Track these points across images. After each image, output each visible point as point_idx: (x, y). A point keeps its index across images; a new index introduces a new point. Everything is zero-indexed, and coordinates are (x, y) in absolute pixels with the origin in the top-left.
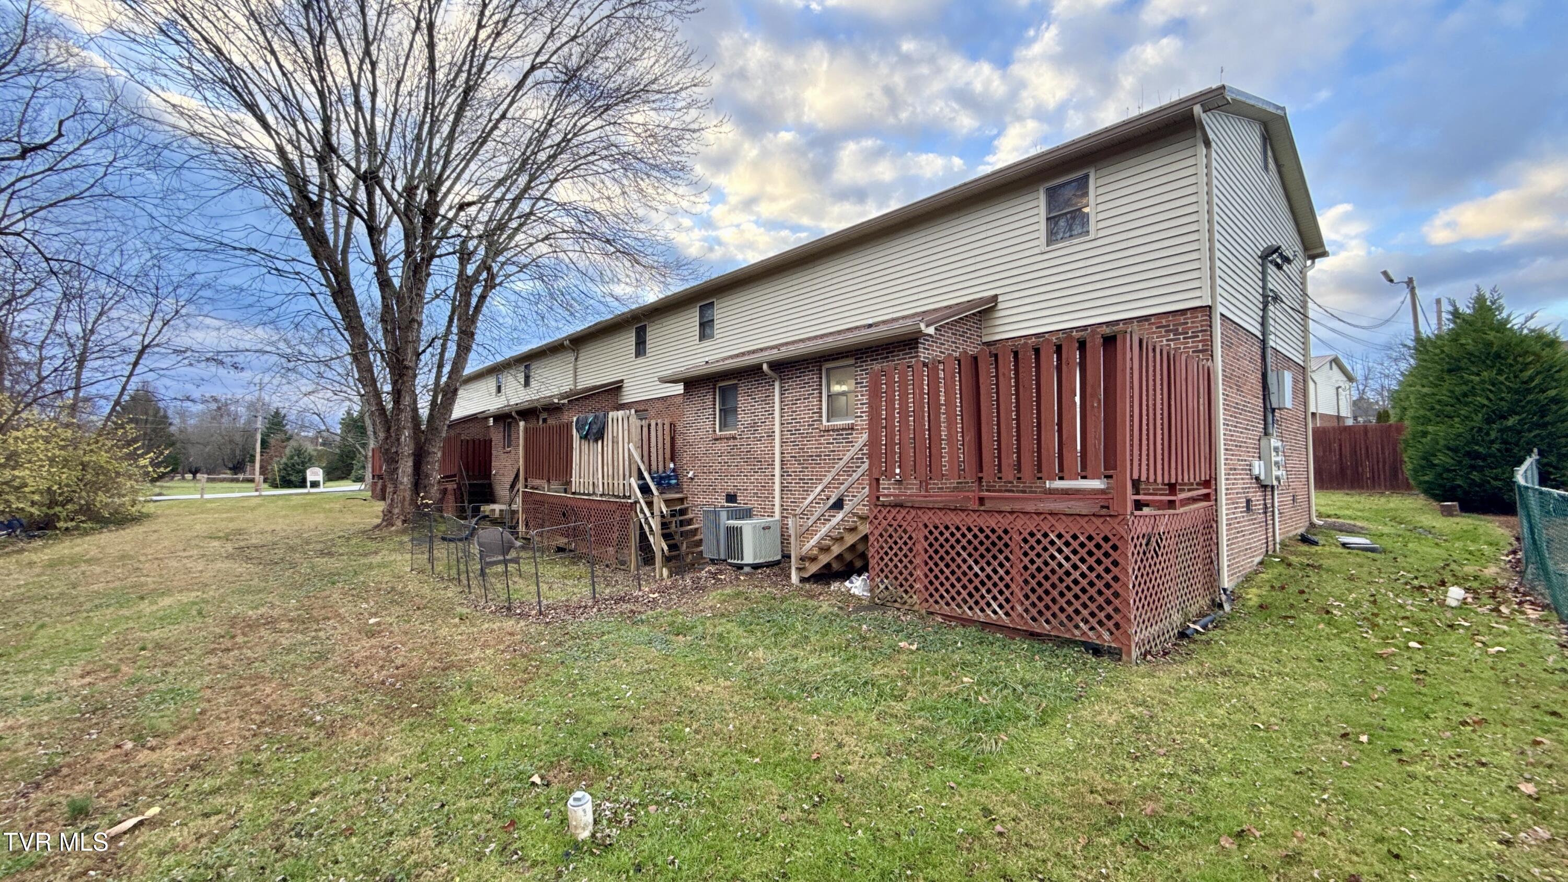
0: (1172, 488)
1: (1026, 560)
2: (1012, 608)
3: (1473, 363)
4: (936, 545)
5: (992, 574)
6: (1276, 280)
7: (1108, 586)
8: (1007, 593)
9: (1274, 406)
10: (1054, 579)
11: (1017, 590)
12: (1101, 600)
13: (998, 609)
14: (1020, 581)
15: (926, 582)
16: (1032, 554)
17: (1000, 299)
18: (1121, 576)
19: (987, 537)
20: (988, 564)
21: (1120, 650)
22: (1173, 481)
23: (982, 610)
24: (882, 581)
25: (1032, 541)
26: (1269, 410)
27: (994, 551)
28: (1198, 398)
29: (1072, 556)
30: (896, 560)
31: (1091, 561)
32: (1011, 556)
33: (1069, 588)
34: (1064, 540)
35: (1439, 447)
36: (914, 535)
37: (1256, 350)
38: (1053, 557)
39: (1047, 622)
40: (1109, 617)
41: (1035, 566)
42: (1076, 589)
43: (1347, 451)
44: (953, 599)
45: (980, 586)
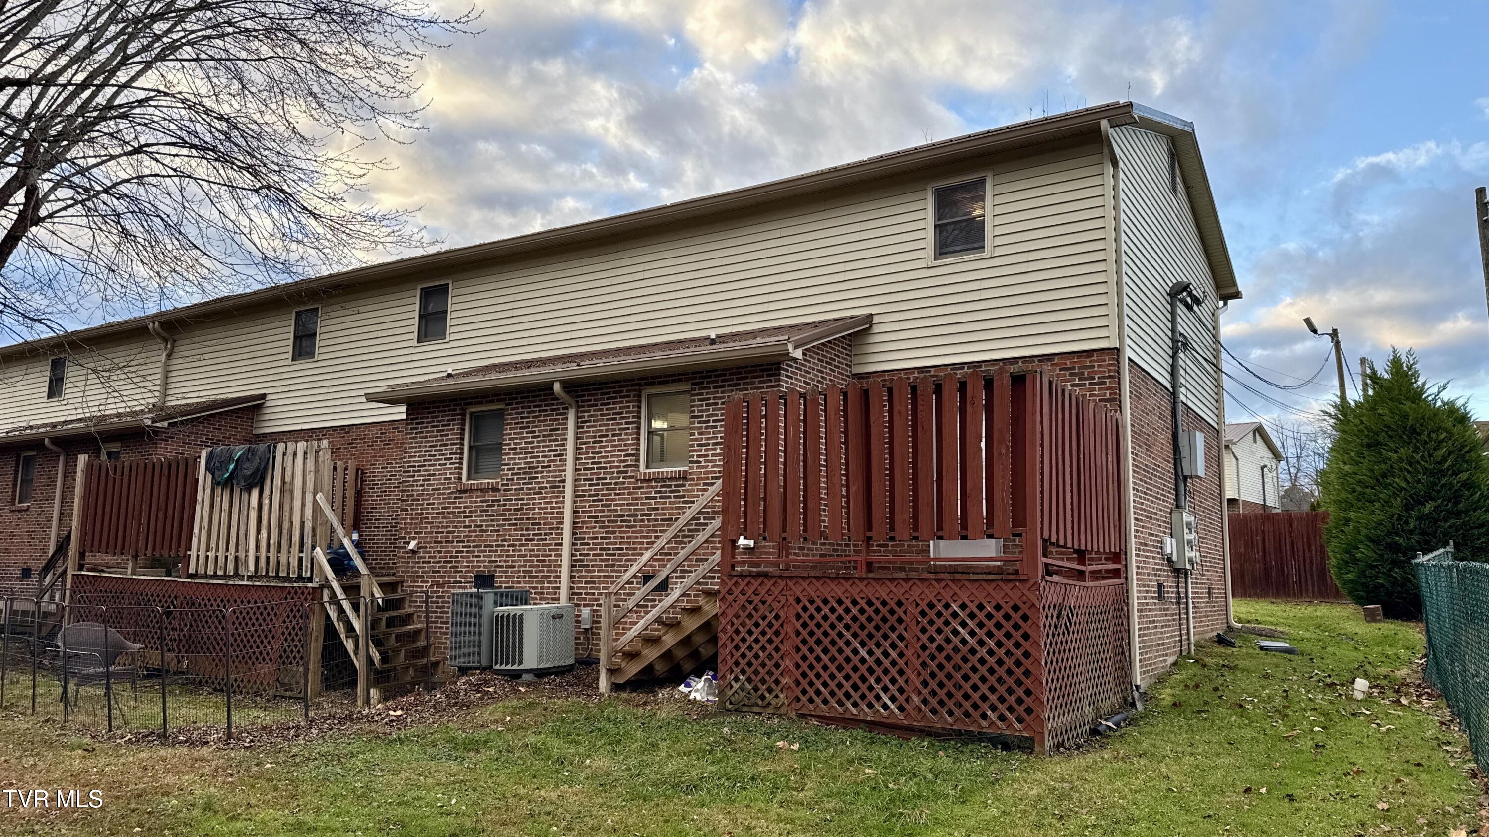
0: (1081, 556)
1: (924, 638)
2: (907, 700)
3: (1391, 437)
4: (812, 625)
5: (882, 658)
6: (1186, 324)
7: (1018, 664)
8: (901, 681)
9: (1186, 473)
10: (957, 658)
11: (913, 677)
12: (1010, 681)
13: (889, 703)
14: (917, 663)
15: (797, 674)
16: (932, 630)
17: (876, 320)
18: (1032, 651)
19: (877, 611)
20: (878, 645)
21: (1032, 739)
22: (1083, 548)
23: (870, 706)
24: (736, 679)
25: (932, 614)
26: (1181, 478)
27: (886, 628)
28: (1107, 454)
29: (977, 630)
30: (756, 647)
31: (999, 634)
32: (905, 634)
33: (974, 669)
34: (968, 611)
35: (1361, 538)
36: (782, 614)
37: (1166, 405)
38: (956, 632)
39: (951, 713)
40: (1020, 701)
41: (935, 645)
42: (983, 670)
43: (1270, 546)
44: (833, 694)
45: (867, 674)
